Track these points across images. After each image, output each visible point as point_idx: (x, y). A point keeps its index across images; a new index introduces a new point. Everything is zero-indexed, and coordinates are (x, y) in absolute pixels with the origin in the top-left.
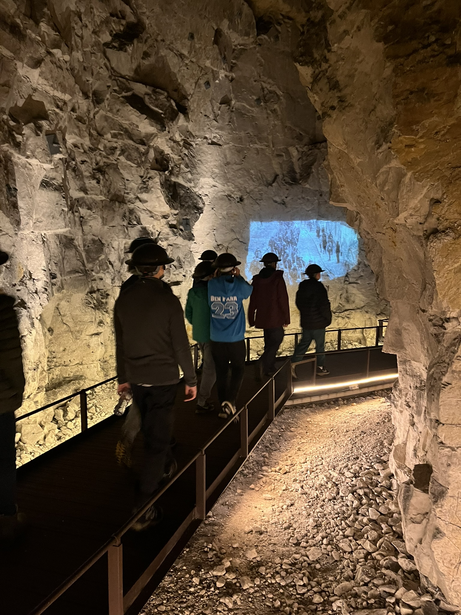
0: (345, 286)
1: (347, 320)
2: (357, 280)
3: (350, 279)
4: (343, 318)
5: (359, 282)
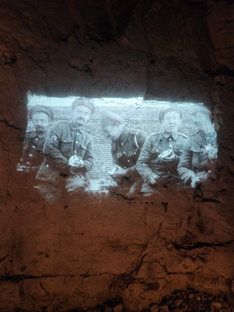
0: (196, 205)
1: (201, 263)
2: (215, 196)
3: (205, 194)
4: (194, 260)
5: (220, 199)
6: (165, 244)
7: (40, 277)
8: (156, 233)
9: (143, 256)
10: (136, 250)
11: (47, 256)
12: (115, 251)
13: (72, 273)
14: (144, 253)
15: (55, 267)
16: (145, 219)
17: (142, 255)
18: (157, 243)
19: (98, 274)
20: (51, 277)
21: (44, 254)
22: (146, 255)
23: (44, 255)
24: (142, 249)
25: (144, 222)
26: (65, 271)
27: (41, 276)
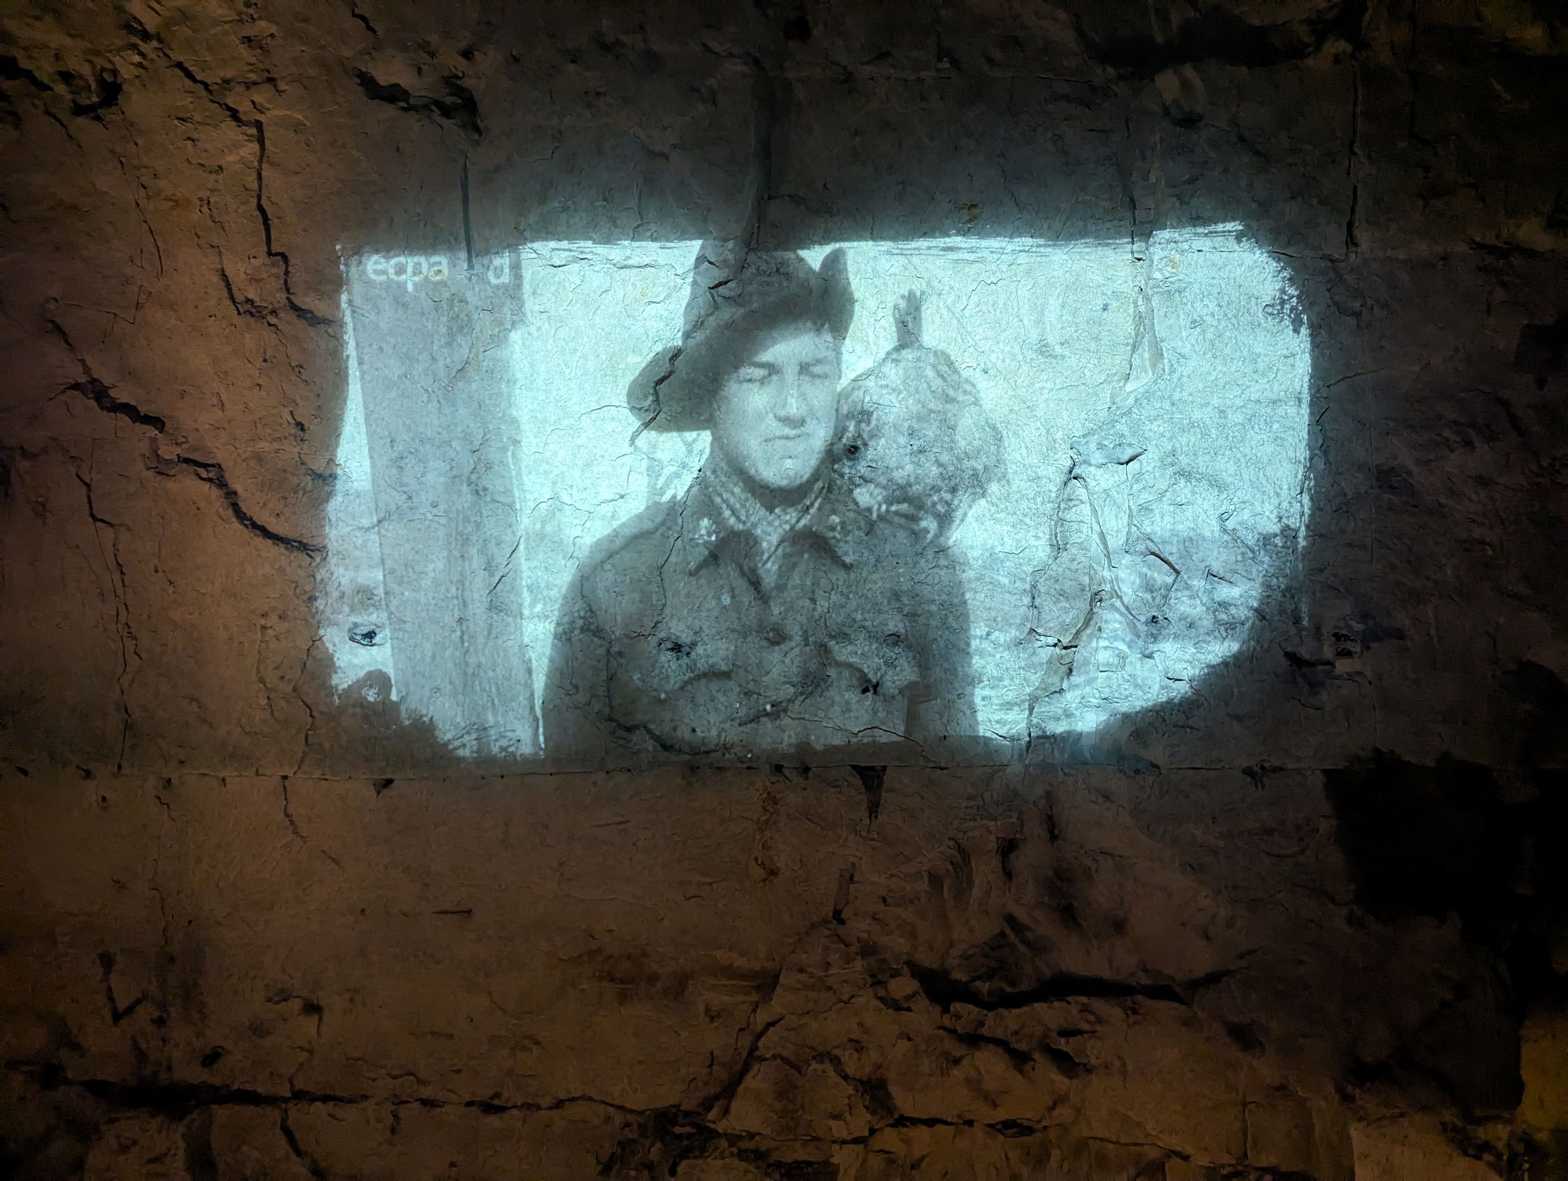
1: (1060, 1081)
4: (1019, 1059)
6: (873, 976)
7: (285, 1100)
8: (824, 922)
9: (760, 1028)
10: (727, 998)
11: (312, 1008)
12: (623, 997)
13: (426, 1092)
14: (762, 1017)
15: (347, 1059)
16: (766, 847)
17: (755, 1023)
18: (827, 970)
19: (546, 1102)
20: (331, 1104)
21: (297, 999)
22: (772, 1024)
23: (296, 1005)
24: (755, 997)
25: (763, 865)
26: (395, 1077)
27: (288, 1095)
